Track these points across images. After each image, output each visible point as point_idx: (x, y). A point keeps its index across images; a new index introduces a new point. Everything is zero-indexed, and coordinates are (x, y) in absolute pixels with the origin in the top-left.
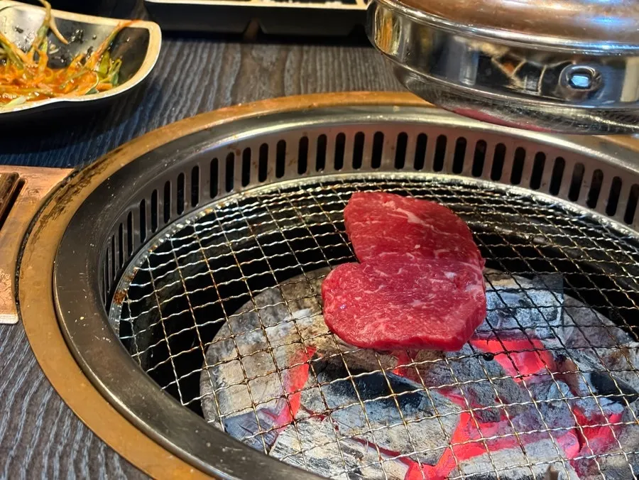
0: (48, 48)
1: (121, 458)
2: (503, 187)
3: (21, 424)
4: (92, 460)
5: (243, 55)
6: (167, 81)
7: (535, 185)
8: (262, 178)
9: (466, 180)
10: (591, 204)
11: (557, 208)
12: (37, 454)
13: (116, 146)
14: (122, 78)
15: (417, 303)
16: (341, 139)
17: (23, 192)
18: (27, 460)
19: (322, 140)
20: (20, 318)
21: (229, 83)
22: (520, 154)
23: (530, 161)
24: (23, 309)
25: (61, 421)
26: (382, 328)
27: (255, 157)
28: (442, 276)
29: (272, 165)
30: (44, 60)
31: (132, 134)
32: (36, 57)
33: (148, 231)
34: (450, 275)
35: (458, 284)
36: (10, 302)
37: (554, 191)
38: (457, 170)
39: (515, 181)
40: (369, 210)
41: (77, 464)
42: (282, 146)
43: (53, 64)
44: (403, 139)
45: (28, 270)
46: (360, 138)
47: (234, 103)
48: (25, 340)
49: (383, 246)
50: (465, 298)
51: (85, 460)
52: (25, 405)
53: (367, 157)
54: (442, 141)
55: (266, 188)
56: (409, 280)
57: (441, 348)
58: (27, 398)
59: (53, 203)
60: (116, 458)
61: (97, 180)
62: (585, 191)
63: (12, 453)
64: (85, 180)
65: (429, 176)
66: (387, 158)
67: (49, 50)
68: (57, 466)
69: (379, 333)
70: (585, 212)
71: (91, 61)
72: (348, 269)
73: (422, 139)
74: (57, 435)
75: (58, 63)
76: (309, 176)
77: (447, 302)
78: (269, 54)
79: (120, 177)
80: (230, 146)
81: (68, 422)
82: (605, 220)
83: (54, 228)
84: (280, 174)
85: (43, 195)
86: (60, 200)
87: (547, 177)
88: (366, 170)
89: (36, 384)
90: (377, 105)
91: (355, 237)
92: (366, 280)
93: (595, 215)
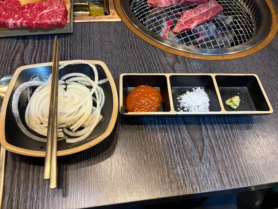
1: (151, 45)
3: (131, 40)
4: (146, 46)
12: (137, 45)
18: (136, 46)
20: (122, 20)
24: (121, 17)
25: (138, 39)
41: (144, 46)
48: (124, 24)
51: (145, 46)
52: (130, 37)
58: (130, 35)
60: (150, 45)
63: (132, 45)
68: (141, 47)
74: (139, 41)
81: (139, 39)
89: (130, 32)
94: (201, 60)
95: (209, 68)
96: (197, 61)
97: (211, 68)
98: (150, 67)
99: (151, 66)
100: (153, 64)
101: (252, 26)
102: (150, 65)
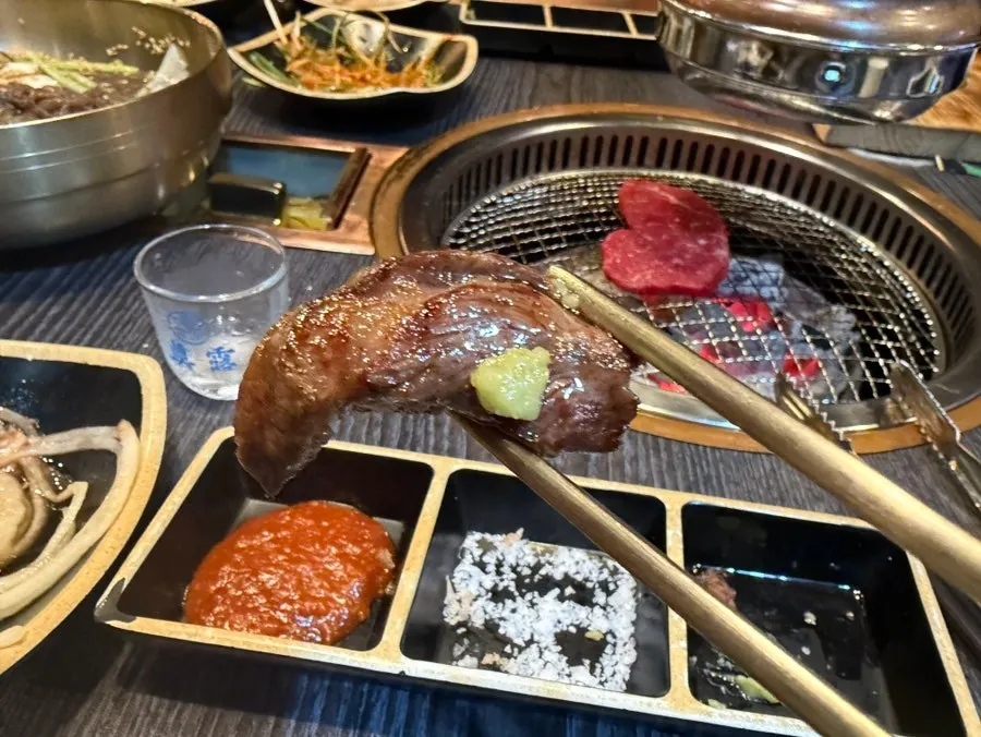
0: (386, 56)
2: (740, 186)
5: (538, 72)
6: (479, 87)
7: (766, 186)
8: (551, 168)
9: (711, 180)
10: (809, 202)
11: (782, 205)
13: (440, 133)
14: (445, 79)
15: (676, 261)
16: (615, 140)
17: (372, 162)
19: (600, 140)
20: (376, 251)
21: (527, 92)
22: (756, 160)
23: (763, 166)
24: (378, 245)
26: (649, 277)
27: (546, 151)
28: (696, 243)
29: (559, 158)
30: (383, 65)
31: (452, 125)
32: (377, 62)
33: (463, 203)
34: (702, 242)
35: (708, 248)
36: (367, 239)
37: (780, 191)
38: (705, 171)
39: (750, 182)
40: (639, 192)
42: (568, 142)
43: (390, 69)
44: (663, 143)
45: (380, 218)
46: (630, 141)
47: (531, 107)
49: (649, 218)
50: (714, 259)
53: (633, 158)
54: (695, 146)
55: (554, 176)
56: (670, 243)
57: (693, 294)
59: (395, 172)
61: (427, 157)
62: (805, 192)
64: (418, 155)
65: (682, 175)
66: (650, 158)
67: (387, 58)
69: (647, 281)
70: (803, 208)
71: (420, 67)
72: (622, 234)
73: (679, 144)
75: (394, 67)
76: (588, 168)
77: (700, 261)
78: (558, 72)
79: (445, 156)
80: (529, 139)
82: (818, 215)
83: (397, 189)
84: (565, 166)
85: (387, 164)
86: (400, 170)
87: (775, 179)
88: (633, 167)
90: (644, 115)
91: (628, 211)
92: (636, 242)
93: (811, 212)
94: (661, 441)
95: (691, 478)
96: (640, 442)
97: (701, 481)
98: (414, 433)
99: (420, 432)
100: (432, 424)
101: (931, 355)
102: (415, 426)
